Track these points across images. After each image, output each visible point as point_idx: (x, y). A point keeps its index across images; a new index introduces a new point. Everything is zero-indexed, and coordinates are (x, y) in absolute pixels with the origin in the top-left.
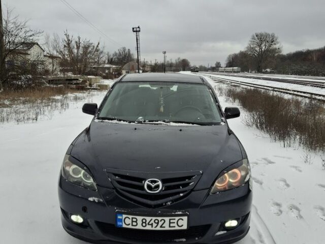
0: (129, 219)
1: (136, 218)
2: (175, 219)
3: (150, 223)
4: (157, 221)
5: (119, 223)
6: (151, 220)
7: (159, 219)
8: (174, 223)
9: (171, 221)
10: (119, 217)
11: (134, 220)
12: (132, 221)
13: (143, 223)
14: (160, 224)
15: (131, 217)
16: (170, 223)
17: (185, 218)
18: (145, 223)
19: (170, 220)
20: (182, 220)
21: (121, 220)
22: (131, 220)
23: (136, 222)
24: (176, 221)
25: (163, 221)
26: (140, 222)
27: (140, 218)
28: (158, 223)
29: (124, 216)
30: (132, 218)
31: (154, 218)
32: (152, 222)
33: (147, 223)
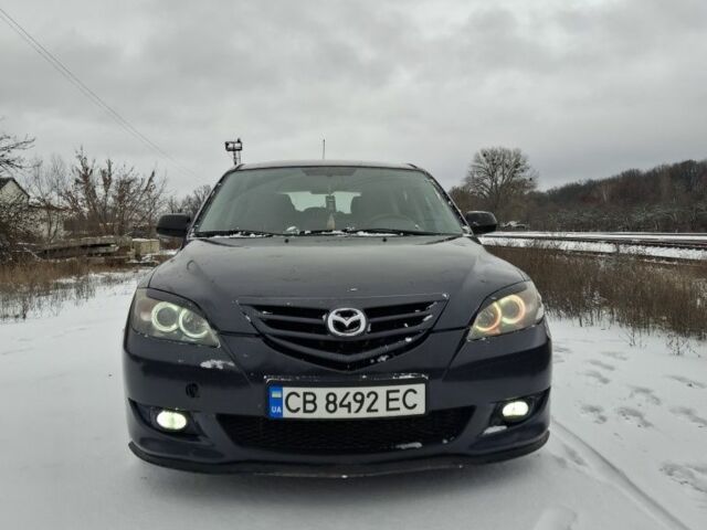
0: (298, 396)
1: (312, 394)
2: (398, 391)
3: (345, 403)
4: (359, 397)
5: (274, 410)
6: (348, 394)
7: (365, 390)
8: (397, 399)
9: (392, 396)
10: (275, 395)
11: (310, 398)
12: (305, 402)
13: (329, 402)
14: (367, 402)
15: (301, 391)
16: (388, 400)
17: (421, 388)
18: (334, 402)
19: (388, 392)
20: (415, 392)
21: (278, 402)
22: (301, 399)
23: (313, 402)
24: (400, 395)
25: (373, 397)
26: (321, 402)
27: (321, 393)
28: (362, 402)
29: (286, 390)
30: (305, 394)
31: (353, 390)
32: (350, 399)
33: (338, 402)
